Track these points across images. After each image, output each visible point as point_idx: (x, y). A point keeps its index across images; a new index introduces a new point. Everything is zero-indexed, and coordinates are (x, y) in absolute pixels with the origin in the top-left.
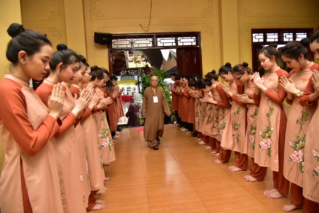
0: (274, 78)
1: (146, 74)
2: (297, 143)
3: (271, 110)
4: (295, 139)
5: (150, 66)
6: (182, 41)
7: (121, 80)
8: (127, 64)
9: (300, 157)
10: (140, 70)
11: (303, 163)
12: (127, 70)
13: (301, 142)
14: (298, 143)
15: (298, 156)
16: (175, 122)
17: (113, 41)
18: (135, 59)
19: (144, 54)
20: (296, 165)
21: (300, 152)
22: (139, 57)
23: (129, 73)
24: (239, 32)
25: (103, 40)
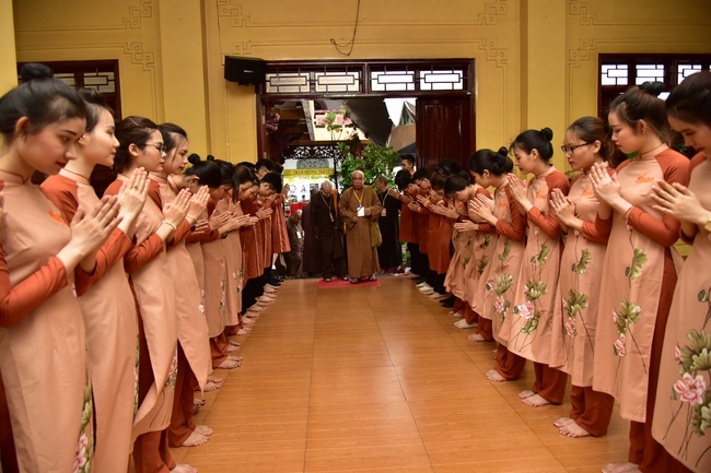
0: (649, 175)
1: (355, 155)
2: (694, 352)
3: (638, 257)
4: (690, 341)
5: (362, 136)
6: (429, 78)
7: (298, 168)
8: (310, 130)
9: (700, 391)
10: (341, 145)
11: (704, 408)
12: (312, 146)
13: (705, 350)
14: (697, 352)
15: (693, 387)
16: (407, 270)
17: (268, 76)
18: (330, 121)
19: (349, 111)
20: (684, 410)
21: (700, 377)
22: (338, 116)
23: (315, 152)
24: (569, 62)
25: (245, 73)
